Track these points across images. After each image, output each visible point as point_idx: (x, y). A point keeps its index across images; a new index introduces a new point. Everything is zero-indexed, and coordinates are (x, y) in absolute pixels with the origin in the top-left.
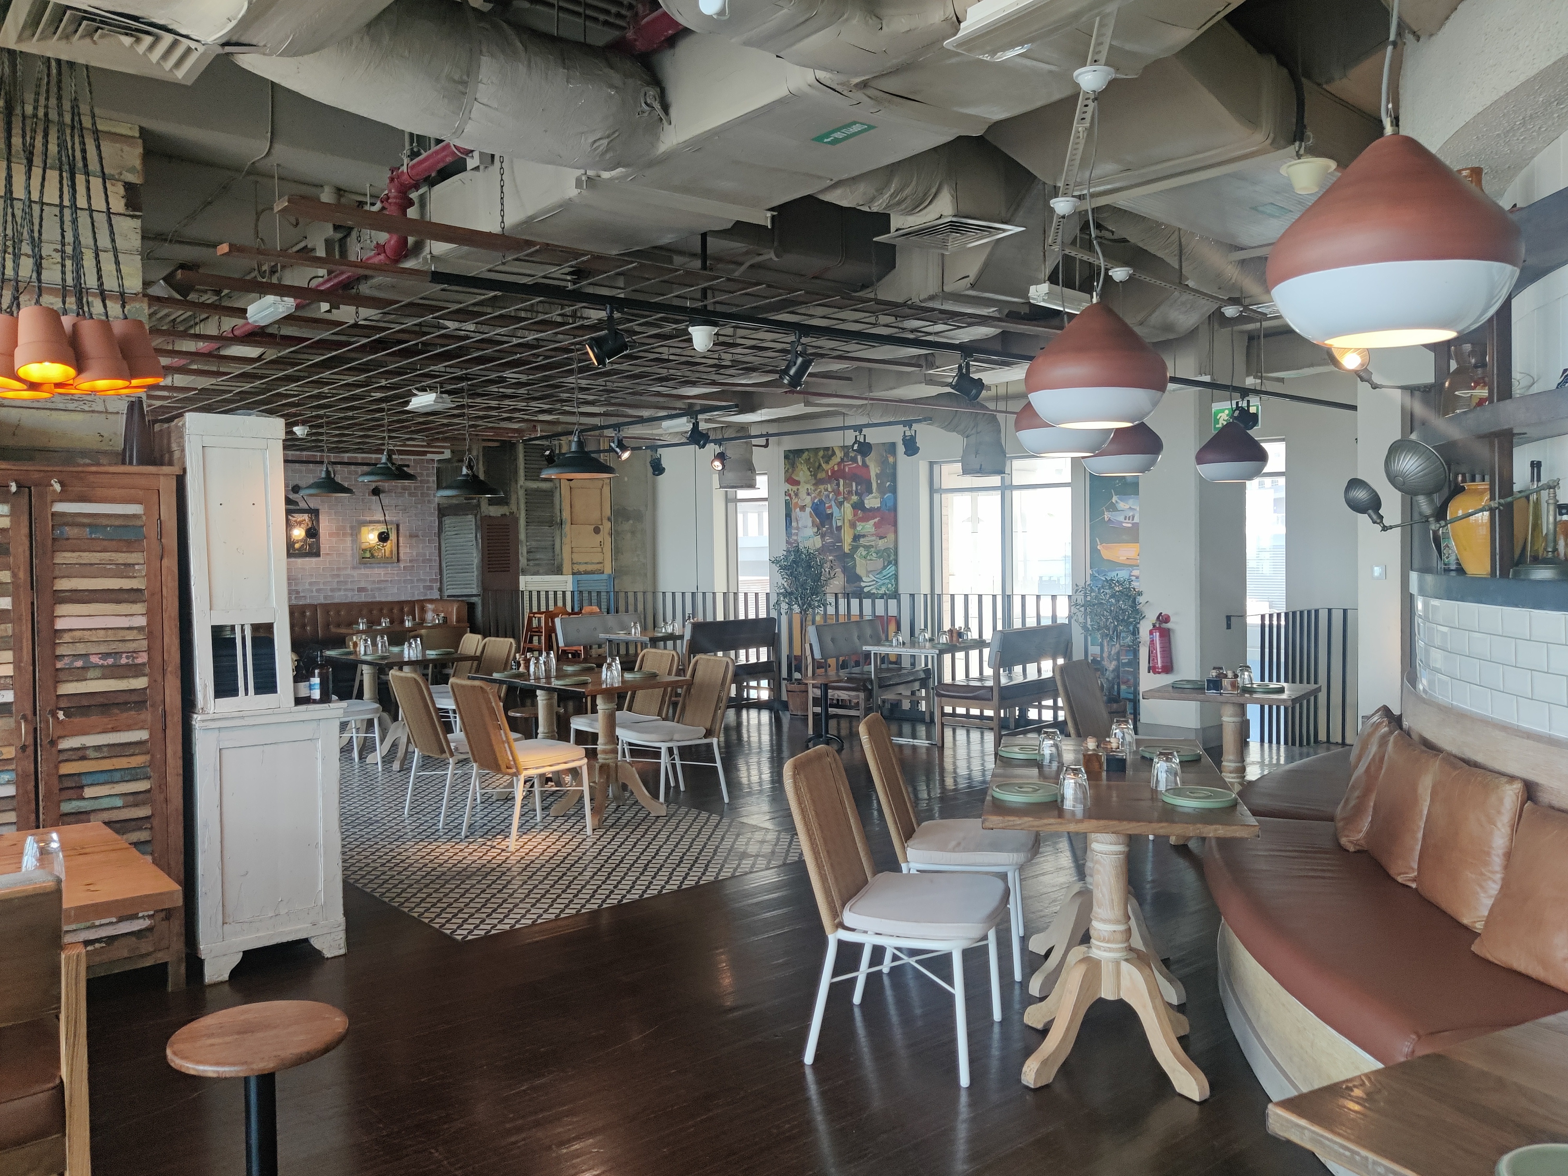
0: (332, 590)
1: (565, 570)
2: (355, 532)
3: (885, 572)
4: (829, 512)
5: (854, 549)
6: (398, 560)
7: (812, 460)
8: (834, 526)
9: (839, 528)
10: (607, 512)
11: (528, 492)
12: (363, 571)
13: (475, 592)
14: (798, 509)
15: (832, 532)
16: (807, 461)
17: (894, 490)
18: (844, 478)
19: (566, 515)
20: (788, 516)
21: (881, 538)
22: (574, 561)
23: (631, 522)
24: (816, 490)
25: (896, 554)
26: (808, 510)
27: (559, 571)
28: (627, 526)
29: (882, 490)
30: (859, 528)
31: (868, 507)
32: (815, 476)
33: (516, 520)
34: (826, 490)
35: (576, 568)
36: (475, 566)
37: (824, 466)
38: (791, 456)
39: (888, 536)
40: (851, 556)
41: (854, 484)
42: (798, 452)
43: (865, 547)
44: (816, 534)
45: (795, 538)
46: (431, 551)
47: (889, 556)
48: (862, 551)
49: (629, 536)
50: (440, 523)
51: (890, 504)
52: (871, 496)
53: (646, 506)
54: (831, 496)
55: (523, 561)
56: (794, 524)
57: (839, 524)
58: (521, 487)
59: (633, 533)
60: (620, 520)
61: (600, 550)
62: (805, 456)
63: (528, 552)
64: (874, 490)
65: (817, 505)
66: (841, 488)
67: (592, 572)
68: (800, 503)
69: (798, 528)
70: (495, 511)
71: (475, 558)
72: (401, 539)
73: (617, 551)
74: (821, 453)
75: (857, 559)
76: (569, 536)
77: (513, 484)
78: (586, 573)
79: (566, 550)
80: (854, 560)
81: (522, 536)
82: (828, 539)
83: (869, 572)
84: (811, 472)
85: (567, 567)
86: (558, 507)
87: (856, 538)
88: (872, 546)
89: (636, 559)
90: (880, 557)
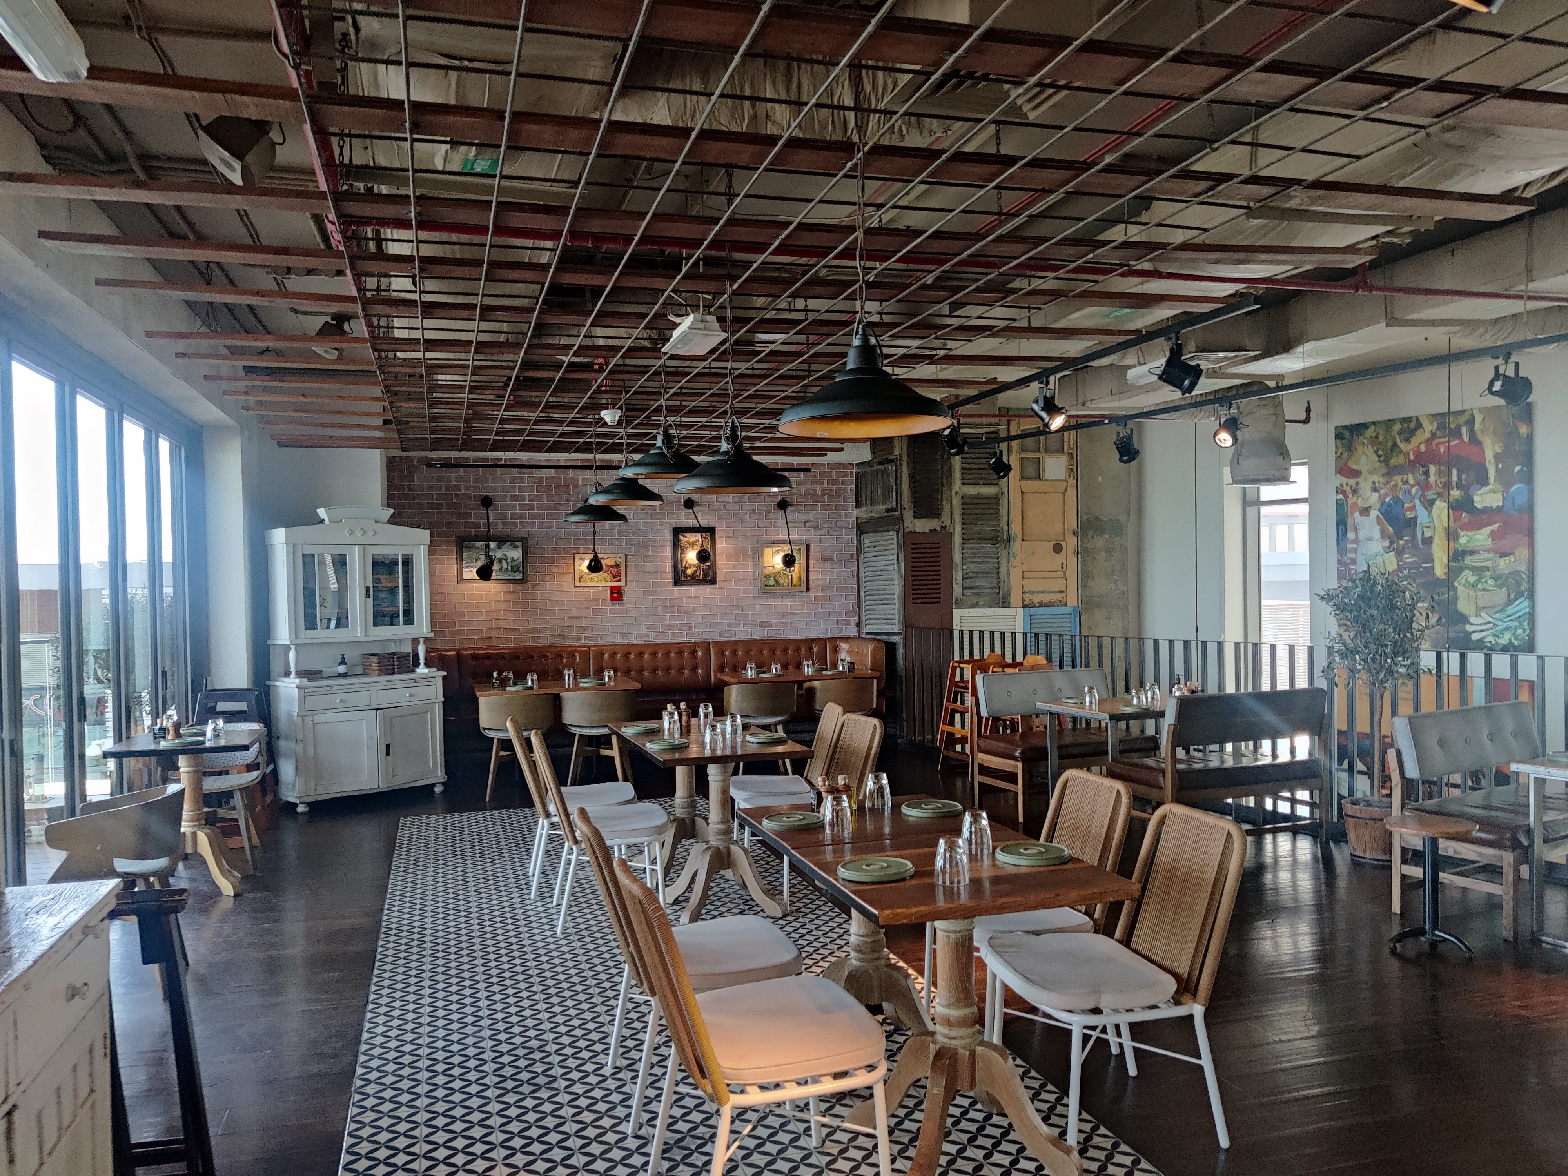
0: (730, 625)
1: (1012, 601)
2: (757, 555)
3: (1510, 610)
4: (1410, 515)
5: (1453, 573)
6: (808, 589)
7: (1381, 438)
8: (1419, 537)
9: (1428, 541)
10: (1072, 524)
11: (966, 501)
12: (765, 602)
13: (896, 629)
14: (1357, 514)
15: (1415, 547)
16: (1374, 440)
17: (1529, 478)
18: (1438, 463)
19: (1016, 529)
20: (1341, 523)
21: (1503, 555)
22: (1026, 590)
23: (1107, 536)
24: (1387, 483)
25: (1532, 579)
26: (1374, 513)
27: (1004, 602)
28: (1100, 542)
29: (1505, 479)
30: (1463, 540)
31: (1479, 506)
32: (1386, 462)
33: (950, 536)
34: (1406, 482)
35: (1028, 599)
36: (896, 596)
37: (1402, 446)
38: (1347, 435)
39: (1517, 552)
40: (1448, 582)
41: (1455, 472)
42: (1358, 429)
43: (1473, 569)
44: (1388, 550)
45: (1352, 556)
46: (847, 577)
47: (1518, 584)
48: (1468, 576)
49: (1103, 555)
50: (859, 541)
51: (1522, 500)
52: (1484, 489)
53: (1128, 514)
54: (1413, 491)
55: (957, 590)
56: (1351, 535)
57: (1428, 534)
58: (956, 493)
59: (1109, 551)
60: (1091, 533)
61: (1061, 574)
62: (1370, 432)
63: (964, 578)
64: (1492, 480)
65: (1389, 505)
66: (1432, 479)
67: (1051, 605)
68: (1361, 503)
69: (1357, 541)
70: (922, 526)
71: (896, 586)
72: (811, 562)
73: (1085, 576)
74: (1397, 427)
75: (1461, 590)
76: (1019, 558)
77: (945, 489)
78: (1042, 605)
79: (1015, 574)
80: (1456, 590)
81: (957, 558)
82: (1408, 558)
83: (1479, 610)
84: (1379, 456)
85: (1016, 597)
86: (1005, 519)
87: (1458, 555)
88: (1488, 569)
89: (1113, 586)
90: (1501, 587)
